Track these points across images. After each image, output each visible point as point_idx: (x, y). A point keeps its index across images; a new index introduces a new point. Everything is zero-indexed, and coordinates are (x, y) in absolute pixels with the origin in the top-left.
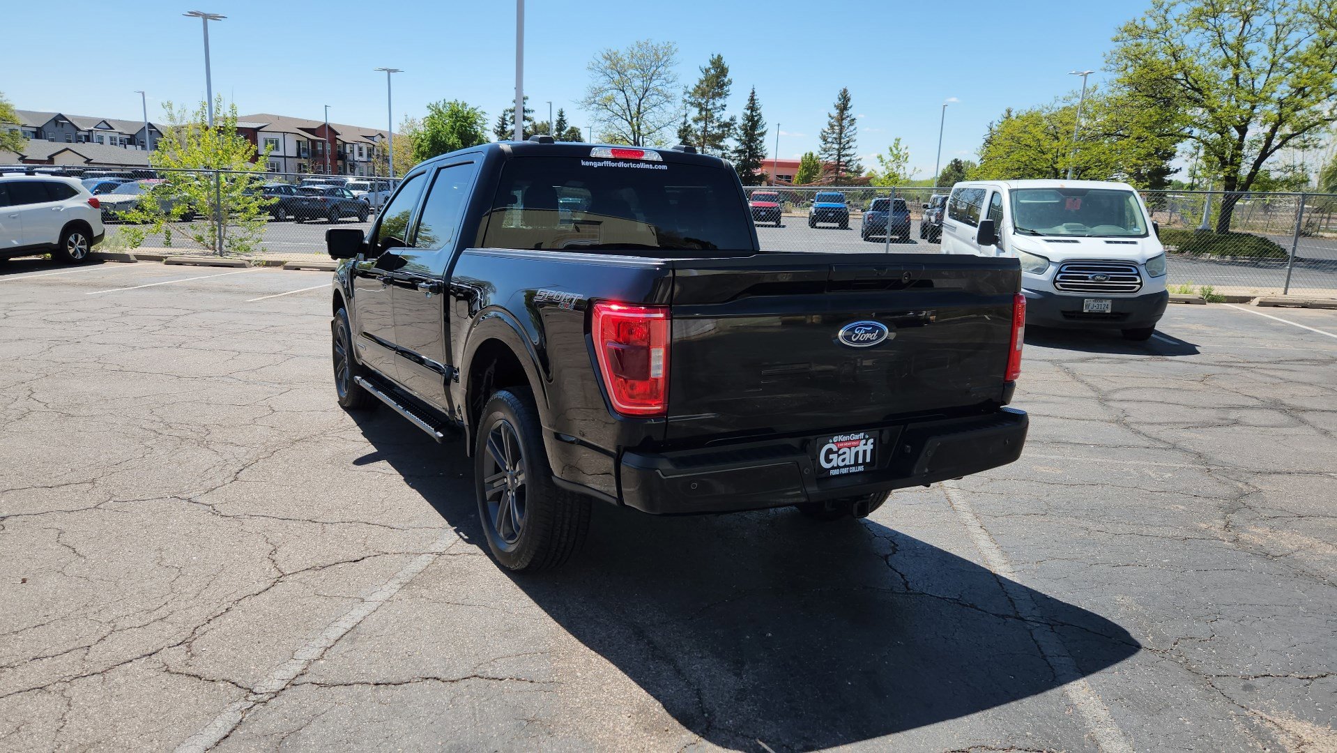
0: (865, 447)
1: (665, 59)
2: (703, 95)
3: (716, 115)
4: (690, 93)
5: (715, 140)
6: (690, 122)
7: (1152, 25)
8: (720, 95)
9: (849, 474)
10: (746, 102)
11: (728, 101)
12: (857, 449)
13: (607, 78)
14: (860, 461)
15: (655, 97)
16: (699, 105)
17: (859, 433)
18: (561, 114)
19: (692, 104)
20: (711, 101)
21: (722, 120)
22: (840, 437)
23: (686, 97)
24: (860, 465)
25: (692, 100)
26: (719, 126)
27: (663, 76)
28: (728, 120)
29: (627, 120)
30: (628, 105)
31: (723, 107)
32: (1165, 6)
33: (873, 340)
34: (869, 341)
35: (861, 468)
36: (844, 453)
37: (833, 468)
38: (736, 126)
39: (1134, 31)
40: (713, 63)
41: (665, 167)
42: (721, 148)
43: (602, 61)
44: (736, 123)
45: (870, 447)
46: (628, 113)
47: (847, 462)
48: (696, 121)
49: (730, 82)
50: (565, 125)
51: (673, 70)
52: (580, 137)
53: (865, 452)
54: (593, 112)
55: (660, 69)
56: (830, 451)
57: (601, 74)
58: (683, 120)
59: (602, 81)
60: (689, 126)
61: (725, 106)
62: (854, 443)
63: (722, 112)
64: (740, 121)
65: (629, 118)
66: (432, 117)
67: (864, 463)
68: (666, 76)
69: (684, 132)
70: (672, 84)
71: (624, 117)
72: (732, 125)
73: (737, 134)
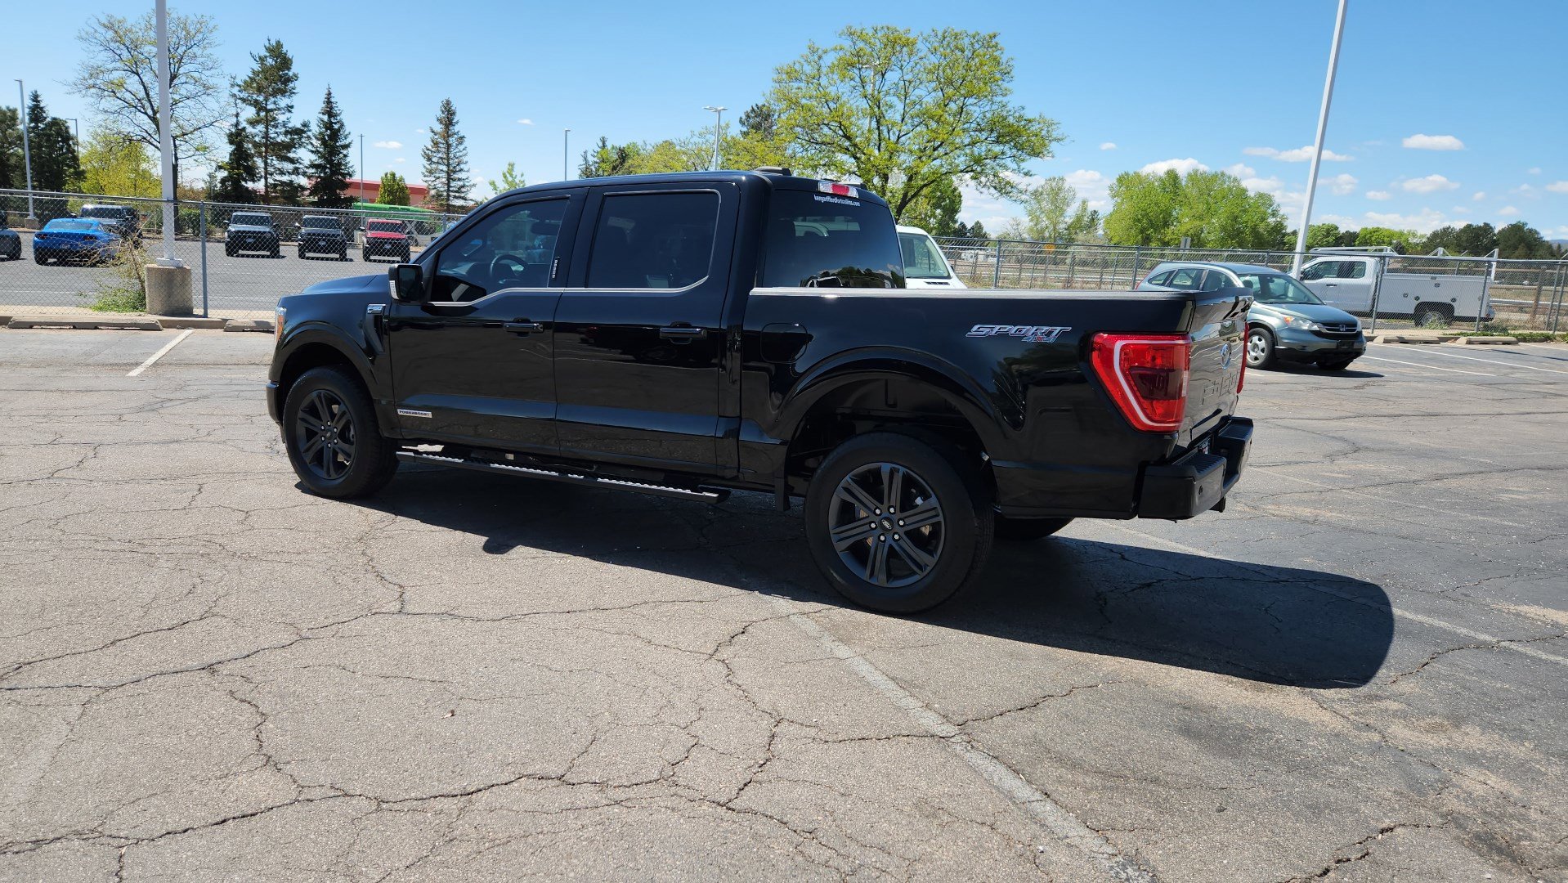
1: (200, 36)
2: (260, 90)
3: (281, 118)
4: (239, 86)
5: (282, 150)
6: (244, 124)
7: (808, 69)
8: (283, 92)
10: (322, 105)
11: (294, 100)
13: (111, 54)
15: (190, 87)
16: (256, 104)
18: (35, 98)
19: (244, 100)
20: (272, 99)
21: (290, 125)
23: (235, 90)
25: (244, 95)
26: (286, 133)
27: (200, 60)
28: (299, 126)
29: (146, 113)
30: (147, 94)
31: (290, 108)
38: (309, 133)
40: (268, 49)
42: (292, 161)
43: (102, 30)
44: (310, 131)
46: (147, 105)
48: (253, 123)
49: (296, 77)
50: (44, 115)
51: (216, 52)
52: (67, 132)
54: (93, 100)
55: (195, 49)
57: (101, 48)
58: (234, 120)
59: (102, 58)
60: (244, 129)
61: (292, 107)
63: (288, 115)
64: (315, 129)
65: (150, 112)
68: (203, 59)
69: (237, 137)
70: (213, 71)
71: (142, 110)
72: (305, 132)
73: (312, 144)
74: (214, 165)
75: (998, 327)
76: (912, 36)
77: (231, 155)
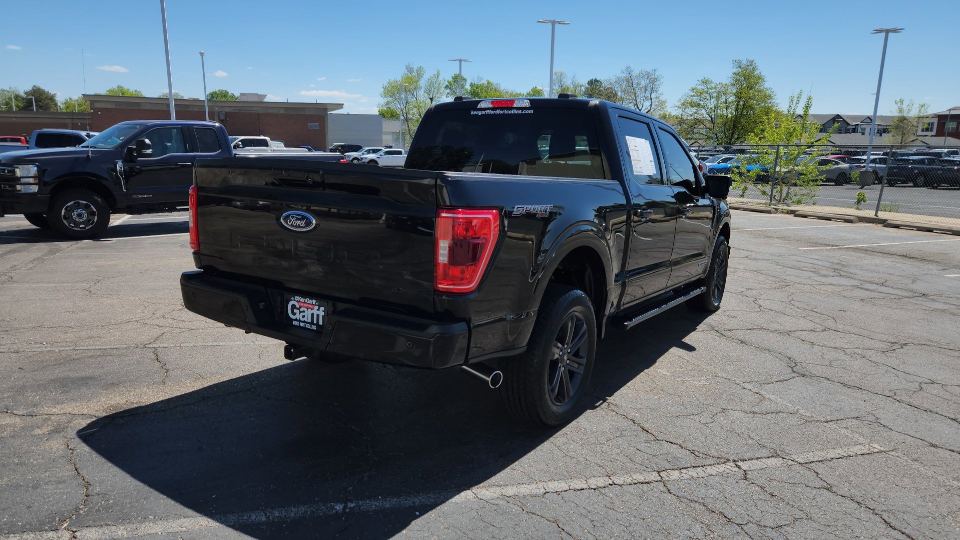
0: (318, 312)
9: (305, 328)
12: (313, 311)
14: (315, 322)
17: (312, 299)
22: (299, 298)
24: (314, 324)
33: (302, 227)
34: (299, 226)
35: (314, 327)
36: (304, 312)
37: (296, 320)
41: (531, 111)
45: (321, 313)
47: (305, 319)
53: (318, 316)
56: (293, 307)
62: (311, 306)
67: (317, 325)
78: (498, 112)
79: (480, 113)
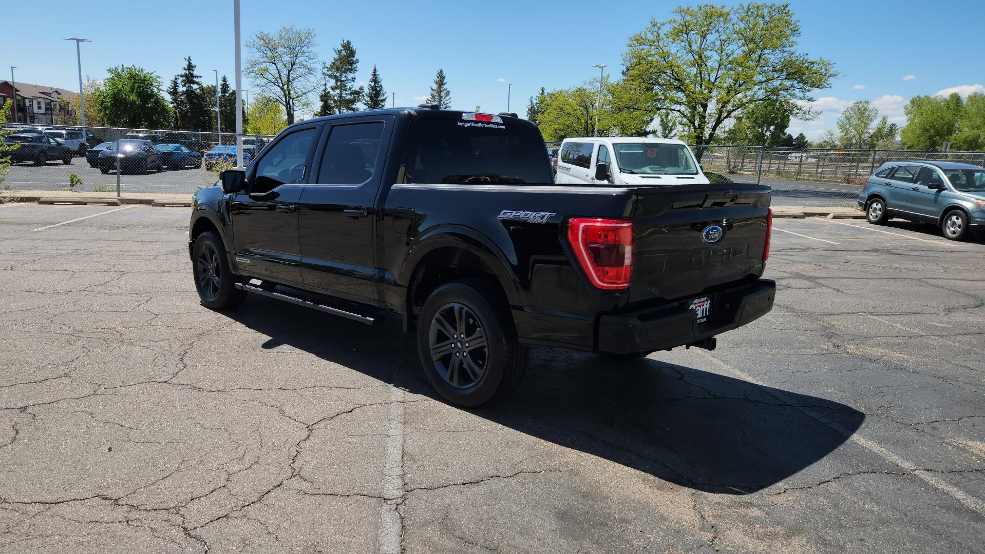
1: (307, 41)
2: (338, 70)
3: (349, 85)
4: (327, 68)
5: (348, 104)
6: (329, 90)
7: (651, 37)
8: (350, 70)
10: (371, 77)
11: (356, 75)
12: (703, 307)
13: (262, 54)
14: (705, 315)
15: (301, 70)
16: (335, 77)
17: (704, 297)
18: (224, 80)
19: (329, 76)
20: (344, 75)
21: (353, 89)
22: (696, 301)
23: (325, 70)
25: (329, 73)
26: (351, 94)
27: (307, 54)
28: (358, 89)
29: (279, 86)
30: (280, 75)
31: (353, 79)
32: (658, 25)
34: (715, 238)
36: (698, 310)
38: (364, 94)
39: (640, 40)
40: (343, 46)
41: (503, 127)
42: (353, 109)
43: (257, 40)
44: (364, 92)
45: (708, 306)
46: (279, 81)
47: (699, 316)
48: (333, 89)
49: (357, 61)
50: (229, 89)
51: (314, 49)
53: (706, 309)
54: (252, 79)
55: (304, 48)
56: (692, 309)
57: (257, 50)
58: (324, 87)
59: (257, 56)
60: (329, 92)
61: (355, 78)
62: (702, 304)
63: (352, 83)
64: (366, 90)
65: (281, 85)
66: (113, 79)
68: (308, 54)
69: (325, 97)
70: (314, 60)
71: (277, 84)
72: (361, 93)
73: (365, 100)
74: (313, 114)
75: (515, 212)
76: (725, 10)
77: (321, 107)
78: (480, 125)
79: (466, 125)
